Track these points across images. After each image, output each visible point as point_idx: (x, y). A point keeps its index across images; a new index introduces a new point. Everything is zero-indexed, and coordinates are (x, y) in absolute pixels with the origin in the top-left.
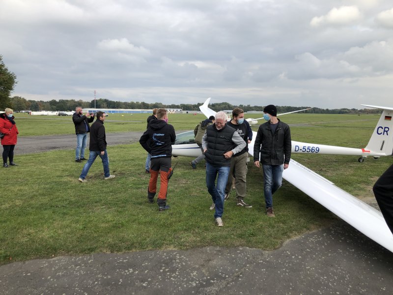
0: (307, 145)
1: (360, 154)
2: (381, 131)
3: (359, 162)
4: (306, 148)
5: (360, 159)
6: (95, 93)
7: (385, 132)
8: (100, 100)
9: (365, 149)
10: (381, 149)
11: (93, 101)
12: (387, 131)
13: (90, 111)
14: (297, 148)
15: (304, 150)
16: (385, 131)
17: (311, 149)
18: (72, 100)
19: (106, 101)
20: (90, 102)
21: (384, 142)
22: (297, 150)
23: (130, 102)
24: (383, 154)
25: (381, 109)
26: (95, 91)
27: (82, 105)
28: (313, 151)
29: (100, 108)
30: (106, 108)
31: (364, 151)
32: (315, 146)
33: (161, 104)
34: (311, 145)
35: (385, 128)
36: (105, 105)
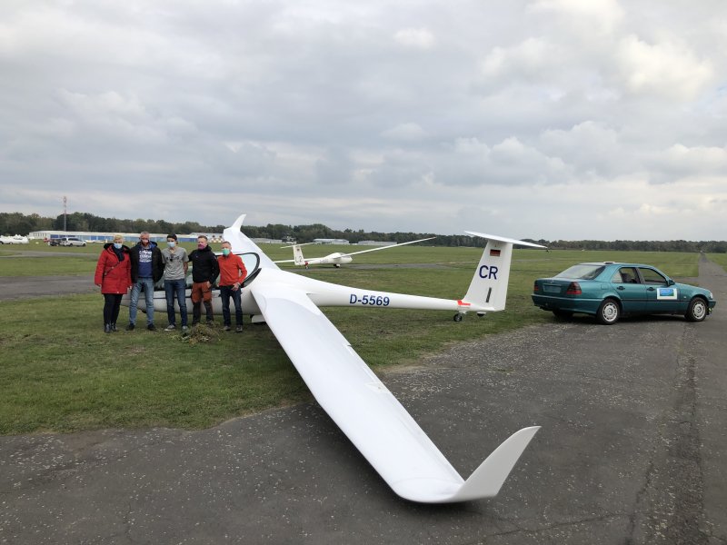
0: (369, 293)
1: (456, 308)
2: (485, 272)
3: (455, 320)
4: (369, 299)
5: (455, 317)
6: (65, 202)
7: (492, 275)
8: (76, 214)
9: (463, 301)
10: (487, 301)
11: (61, 217)
12: (494, 273)
13: (52, 236)
14: (354, 298)
15: (365, 301)
16: (491, 272)
17: (376, 299)
18: (17, 214)
19: (87, 217)
20: (56, 218)
21: (490, 290)
22: (353, 301)
23: (134, 219)
24: (491, 308)
25: (484, 239)
26: (65, 198)
27: (38, 223)
28: (379, 302)
29: (74, 230)
30: (85, 231)
31: (460, 303)
32: (383, 295)
33: (197, 224)
34: (377, 294)
35: (492, 267)
36: (85, 223)
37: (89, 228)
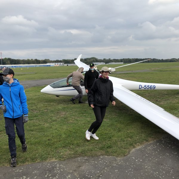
4: (147, 86)
8: (5, 59)
15: (145, 88)
17: (150, 86)
19: (9, 59)
22: (140, 88)
26: (1, 53)
29: (5, 65)
37: (10, 63)
